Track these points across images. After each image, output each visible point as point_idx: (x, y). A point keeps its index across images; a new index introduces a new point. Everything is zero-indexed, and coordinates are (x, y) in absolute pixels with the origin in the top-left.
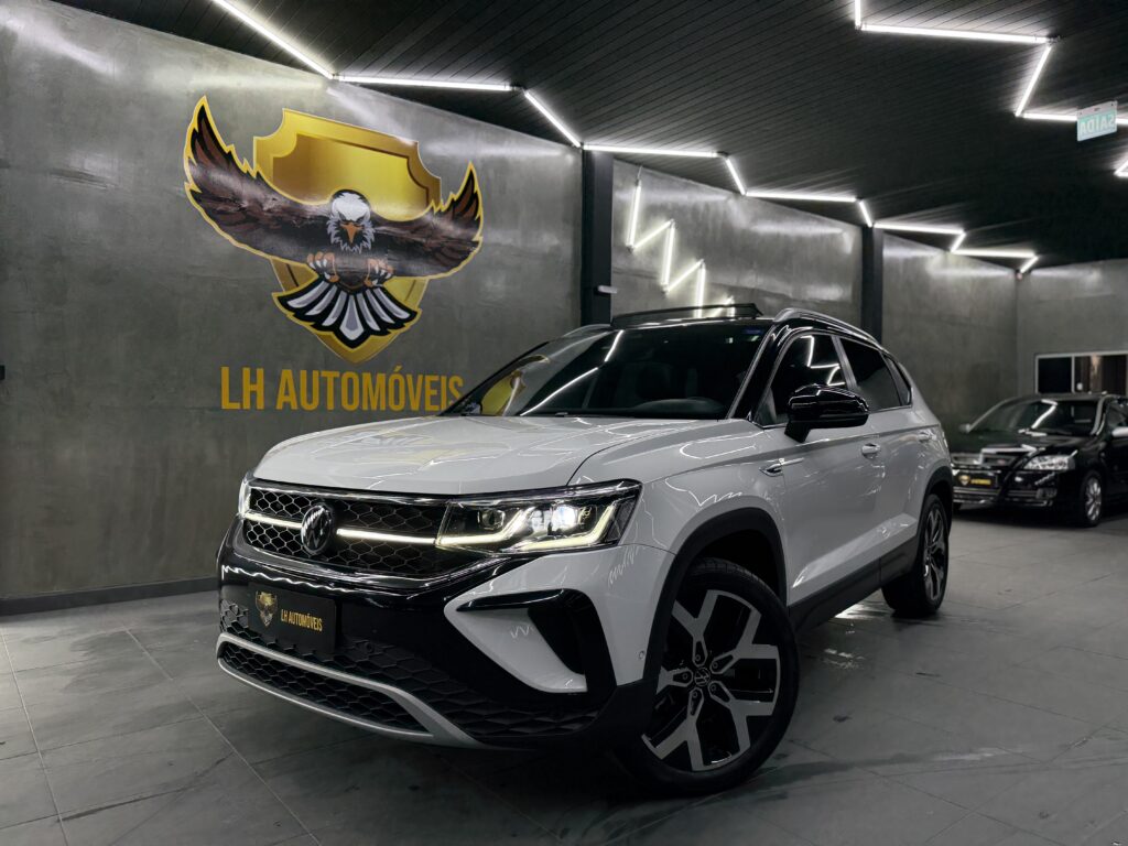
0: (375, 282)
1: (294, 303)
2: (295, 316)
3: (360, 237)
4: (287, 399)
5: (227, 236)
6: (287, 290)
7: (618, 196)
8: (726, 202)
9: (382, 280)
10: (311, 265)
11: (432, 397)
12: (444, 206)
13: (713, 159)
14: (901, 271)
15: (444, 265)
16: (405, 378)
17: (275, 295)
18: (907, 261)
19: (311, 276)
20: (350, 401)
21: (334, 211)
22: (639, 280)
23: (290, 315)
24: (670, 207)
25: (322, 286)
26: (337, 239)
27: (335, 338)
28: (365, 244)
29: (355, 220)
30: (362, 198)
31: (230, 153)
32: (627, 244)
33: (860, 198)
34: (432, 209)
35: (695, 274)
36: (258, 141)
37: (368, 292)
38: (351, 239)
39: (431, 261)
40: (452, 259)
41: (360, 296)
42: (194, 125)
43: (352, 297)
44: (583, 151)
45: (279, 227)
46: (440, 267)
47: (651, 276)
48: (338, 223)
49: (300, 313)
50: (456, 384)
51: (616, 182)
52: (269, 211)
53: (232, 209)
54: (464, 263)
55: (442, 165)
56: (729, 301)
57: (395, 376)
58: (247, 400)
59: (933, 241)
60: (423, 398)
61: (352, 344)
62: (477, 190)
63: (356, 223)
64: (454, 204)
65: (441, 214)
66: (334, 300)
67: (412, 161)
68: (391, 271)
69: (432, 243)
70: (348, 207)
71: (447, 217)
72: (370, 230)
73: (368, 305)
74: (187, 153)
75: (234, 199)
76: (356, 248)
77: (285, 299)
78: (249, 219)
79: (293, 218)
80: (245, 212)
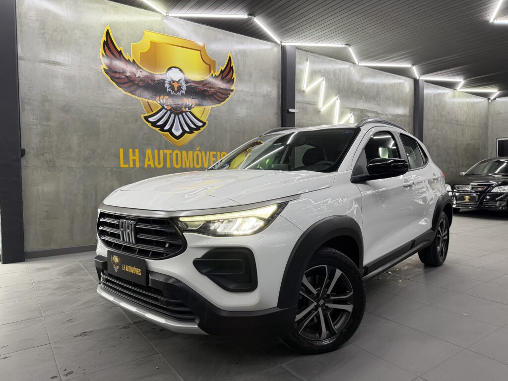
0: (187, 109)
1: (151, 119)
2: (152, 125)
3: (180, 88)
4: (149, 163)
5: (121, 90)
6: (148, 113)
7: (298, 67)
8: (349, 68)
9: (190, 108)
10: (158, 101)
11: (213, 161)
12: (218, 73)
13: (343, 48)
14: (432, 99)
15: (218, 100)
16: (201, 153)
17: (142, 116)
18: (435, 95)
19: (159, 107)
20: (177, 164)
21: (168, 77)
22: (308, 106)
23: (149, 125)
24: (323, 71)
25: (164, 111)
26: (170, 90)
27: (170, 135)
28: (182, 91)
29: (177, 80)
30: (180, 70)
31: (121, 51)
32: (303, 89)
33: (413, 65)
34: (212, 74)
35: (335, 102)
37: (184, 114)
38: (176, 90)
39: (212, 99)
41: (180, 116)
42: (104, 38)
43: (177, 116)
44: (282, 46)
45: (143, 85)
47: (314, 104)
48: (170, 82)
49: (154, 124)
51: (297, 60)
52: (139, 77)
53: (123, 77)
54: (227, 100)
55: (217, 54)
56: (351, 115)
57: (197, 152)
58: (131, 163)
59: (447, 85)
60: (209, 162)
61: (178, 138)
62: (233, 64)
63: (178, 82)
64: (222, 72)
65: (216, 77)
66: (169, 118)
67: (203, 53)
68: (194, 104)
69: (212, 90)
70: (174, 75)
71: (219, 78)
72: (184, 85)
73: (184, 119)
74: (101, 52)
75: (123, 72)
76: (178, 93)
77: (147, 117)
78: (130, 81)
79: (150, 80)
80: (128, 78)
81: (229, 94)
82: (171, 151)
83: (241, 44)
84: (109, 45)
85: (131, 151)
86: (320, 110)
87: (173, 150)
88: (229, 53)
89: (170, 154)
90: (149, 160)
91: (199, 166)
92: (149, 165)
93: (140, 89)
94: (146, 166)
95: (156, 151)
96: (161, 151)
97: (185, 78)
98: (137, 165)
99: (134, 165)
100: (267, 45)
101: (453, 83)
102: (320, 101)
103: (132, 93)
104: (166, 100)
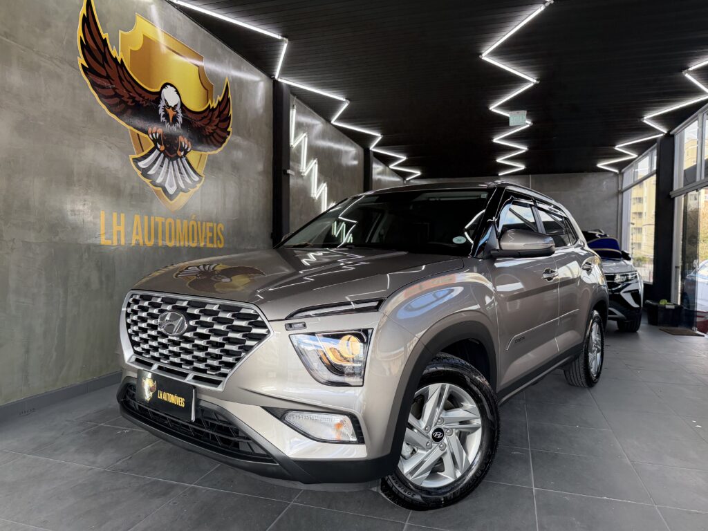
0: (182, 153)
1: (142, 164)
2: (142, 174)
3: (175, 120)
4: (137, 238)
5: (104, 107)
6: (138, 154)
9: (186, 152)
10: (150, 136)
11: (210, 237)
12: (214, 105)
13: (339, 101)
15: (215, 146)
16: (197, 224)
17: (132, 157)
19: (150, 145)
20: (170, 240)
21: (163, 99)
23: (139, 173)
24: (305, 126)
25: (156, 152)
26: (164, 119)
27: (163, 192)
28: (178, 124)
29: (173, 106)
30: (177, 91)
31: (105, 39)
32: (290, 144)
33: (383, 134)
34: (209, 105)
35: (313, 167)
36: (122, 34)
37: (179, 160)
38: (171, 119)
39: (209, 141)
40: (218, 142)
41: (175, 162)
42: (83, 11)
43: (171, 163)
44: (274, 82)
45: (133, 104)
46: (212, 146)
48: (164, 106)
49: (145, 172)
50: (221, 228)
53: (107, 85)
54: (224, 145)
55: (214, 76)
56: (325, 184)
57: (192, 223)
58: (115, 238)
59: (386, 160)
60: (205, 238)
61: (171, 197)
62: (230, 95)
63: (174, 108)
64: (220, 103)
65: (213, 110)
66: (162, 166)
67: (201, 70)
68: (190, 146)
69: (210, 129)
70: (170, 96)
71: (216, 113)
72: (180, 115)
73: (179, 169)
74: (80, 33)
75: (108, 77)
76: (173, 127)
77: (136, 160)
78: (117, 95)
79: (141, 99)
80: (114, 89)
81: (225, 139)
82: (163, 219)
83: (238, 68)
84: (89, 22)
85: (115, 214)
86: (302, 174)
87: (166, 219)
88: (227, 80)
89: (162, 223)
90: (137, 234)
91: (194, 245)
92: (138, 244)
93: (130, 111)
94: (134, 242)
95: (146, 217)
96: (152, 218)
97: (182, 105)
98: (123, 242)
99: (119, 240)
100: (259, 75)
101: (394, 159)
102: (302, 163)
103: (119, 115)
104: (160, 135)
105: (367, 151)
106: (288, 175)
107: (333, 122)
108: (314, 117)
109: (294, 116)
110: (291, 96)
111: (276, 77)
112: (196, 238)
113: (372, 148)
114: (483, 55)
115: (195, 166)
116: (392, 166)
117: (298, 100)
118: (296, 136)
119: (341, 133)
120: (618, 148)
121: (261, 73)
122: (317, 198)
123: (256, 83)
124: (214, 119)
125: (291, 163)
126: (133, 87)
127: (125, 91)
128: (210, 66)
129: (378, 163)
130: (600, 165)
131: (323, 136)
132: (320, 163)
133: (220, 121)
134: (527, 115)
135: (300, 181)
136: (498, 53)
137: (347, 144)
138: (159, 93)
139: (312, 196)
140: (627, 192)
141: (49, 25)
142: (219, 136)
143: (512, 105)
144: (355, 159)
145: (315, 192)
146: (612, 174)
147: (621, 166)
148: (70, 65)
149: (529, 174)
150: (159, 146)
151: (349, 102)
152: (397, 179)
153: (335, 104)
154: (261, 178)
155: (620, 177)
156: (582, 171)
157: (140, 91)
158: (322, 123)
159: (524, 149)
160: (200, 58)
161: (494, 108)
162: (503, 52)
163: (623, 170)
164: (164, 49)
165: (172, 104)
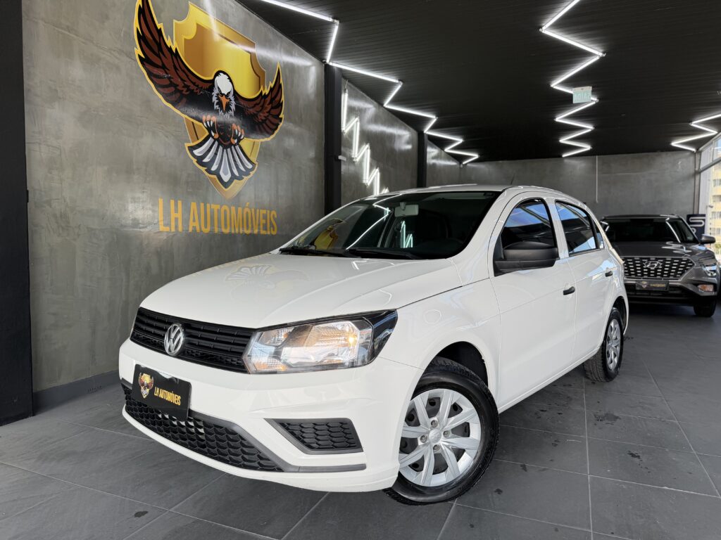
0: (236, 141)
1: (197, 152)
2: (197, 162)
3: (228, 108)
4: (194, 224)
5: (160, 96)
6: (193, 142)
9: (239, 140)
10: (205, 124)
11: (263, 224)
12: (266, 91)
15: (268, 133)
16: (251, 211)
17: (187, 145)
19: (205, 132)
20: (226, 227)
21: (216, 87)
23: (195, 161)
24: (357, 110)
25: (211, 140)
26: (218, 107)
27: (217, 179)
28: (231, 111)
29: (226, 94)
30: (229, 78)
31: (160, 29)
32: (342, 129)
33: (438, 116)
34: (261, 92)
35: (365, 152)
36: (176, 24)
37: (233, 147)
38: (224, 107)
39: (262, 129)
40: (271, 129)
41: (229, 150)
42: (139, 2)
43: (225, 150)
44: (326, 66)
45: (188, 93)
46: (267, 135)
48: (218, 94)
49: (200, 160)
50: (274, 216)
53: (162, 75)
54: (276, 132)
55: (266, 63)
56: (377, 170)
57: (247, 210)
58: (173, 224)
59: (441, 143)
60: (259, 225)
61: (226, 185)
62: (281, 81)
63: (227, 96)
64: (272, 90)
65: (266, 96)
66: (216, 154)
67: (253, 57)
68: (243, 133)
69: (262, 116)
70: (223, 84)
71: (268, 99)
72: (233, 102)
73: (233, 157)
74: (136, 25)
75: (163, 67)
76: (226, 115)
77: (192, 149)
78: (172, 84)
79: (195, 88)
80: (169, 78)
81: (277, 125)
82: (218, 207)
83: (289, 53)
84: (144, 13)
85: (172, 202)
86: (354, 160)
88: (278, 66)
89: (218, 210)
90: (194, 221)
91: (248, 232)
92: (194, 227)
93: (184, 100)
94: (190, 230)
95: (202, 205)
96: (208, 205)
97: (235, 92)
98: (180, 229)
99: (176, 227)
100: (312, 60)
101: (449, 142)
102: (354, 148)
103: (174, 104)
104: (214, 123)
105: (421, 134)
106: (340, 160)
107: (386, 104)
108: (366, 101)
109: (346, 100)
110: (343, 79)
111: (328, 61)
112: (250, 225)
113: (427, 131)
114: (544, 28)
115: (248, 154)
116: (448, 150)
117: (350, 84)
118: (348, 120)
119: (394, 116)
120: (695, 124)
121: (313, 58)
122: (369, 184)
123: (307, 68)
124: (266, 105)
125: (343, 149)
126: (187, 76)
127: (179, 80)
128: (261, 52)
129: (432, 147)
130: (675, 144)
131: (376, 120)
132: (372, 148)
133: (272, 108)
134: (593, 91)
135: (352, 168)
136: (558, 25)
137: (400, 128)
138: (213, 81)
139: (364, 182)
140: (704, 172)
141: (107, 18)
142: (271, 122)
143: (575, 82)
144: (408, 143)
145: (367, 178)
146: (688, 154)
147: (698, 144)
148: (128, 56)
149: (595, 155)
150: (213, 134)
151: (401, 83)
152: (453, 163)
153: (388, 86)
154: (312, 164)
155: (698, 156)
156: (654, 151)
157: (194, 80)
158: (375, 107)
159: (589, 128)
160: (252, 45)
161: (556, 84)
162: (565, 24)
163: (701, 149)
164: (217, 38)
165: (225, 92)
